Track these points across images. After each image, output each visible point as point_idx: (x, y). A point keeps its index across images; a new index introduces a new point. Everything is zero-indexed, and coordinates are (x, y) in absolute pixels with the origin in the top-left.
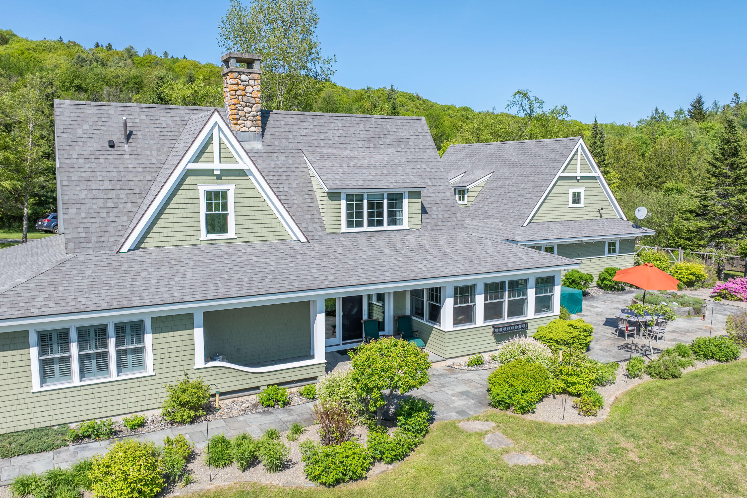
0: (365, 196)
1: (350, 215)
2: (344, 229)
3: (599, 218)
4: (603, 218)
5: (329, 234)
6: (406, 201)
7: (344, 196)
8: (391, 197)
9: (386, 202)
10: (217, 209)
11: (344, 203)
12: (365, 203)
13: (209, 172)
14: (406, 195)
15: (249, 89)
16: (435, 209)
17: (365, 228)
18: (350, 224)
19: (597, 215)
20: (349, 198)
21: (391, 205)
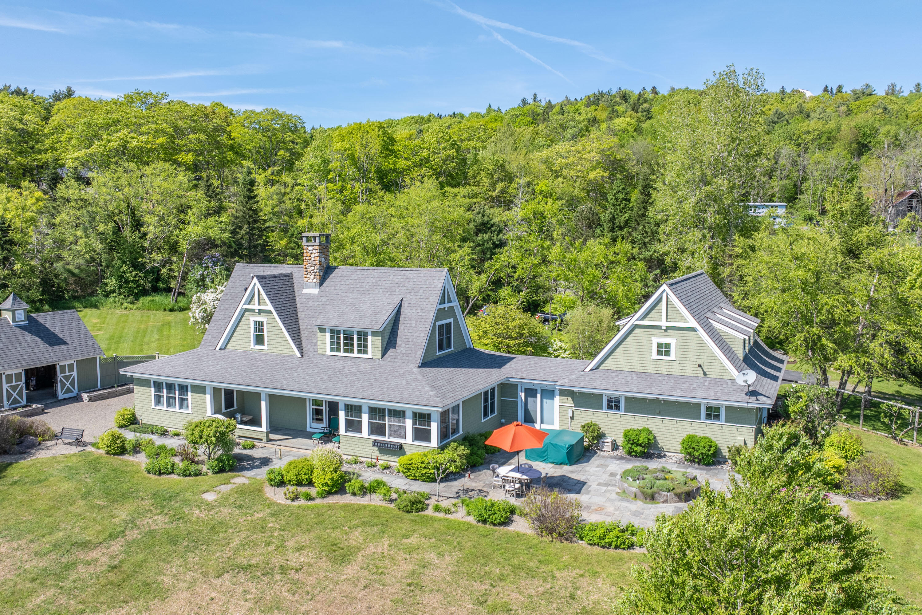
0: (342, 332)
1: (332, 344)
2: (328, 352)
4: (708, 376)
5: (319, 354)
6: (370, 338)
7: (328, 330)
8: (359, 333)
9: (355, 337)
10: (259, 332)
11: (328, 335)
12: (342, 336)
13: (253, 310)
14: (370, 333)
15: (313, 255)
17: (342, 353)
18: (332, 350)
19: (698, 372)
20: (332, 331)
21: (359, 339)
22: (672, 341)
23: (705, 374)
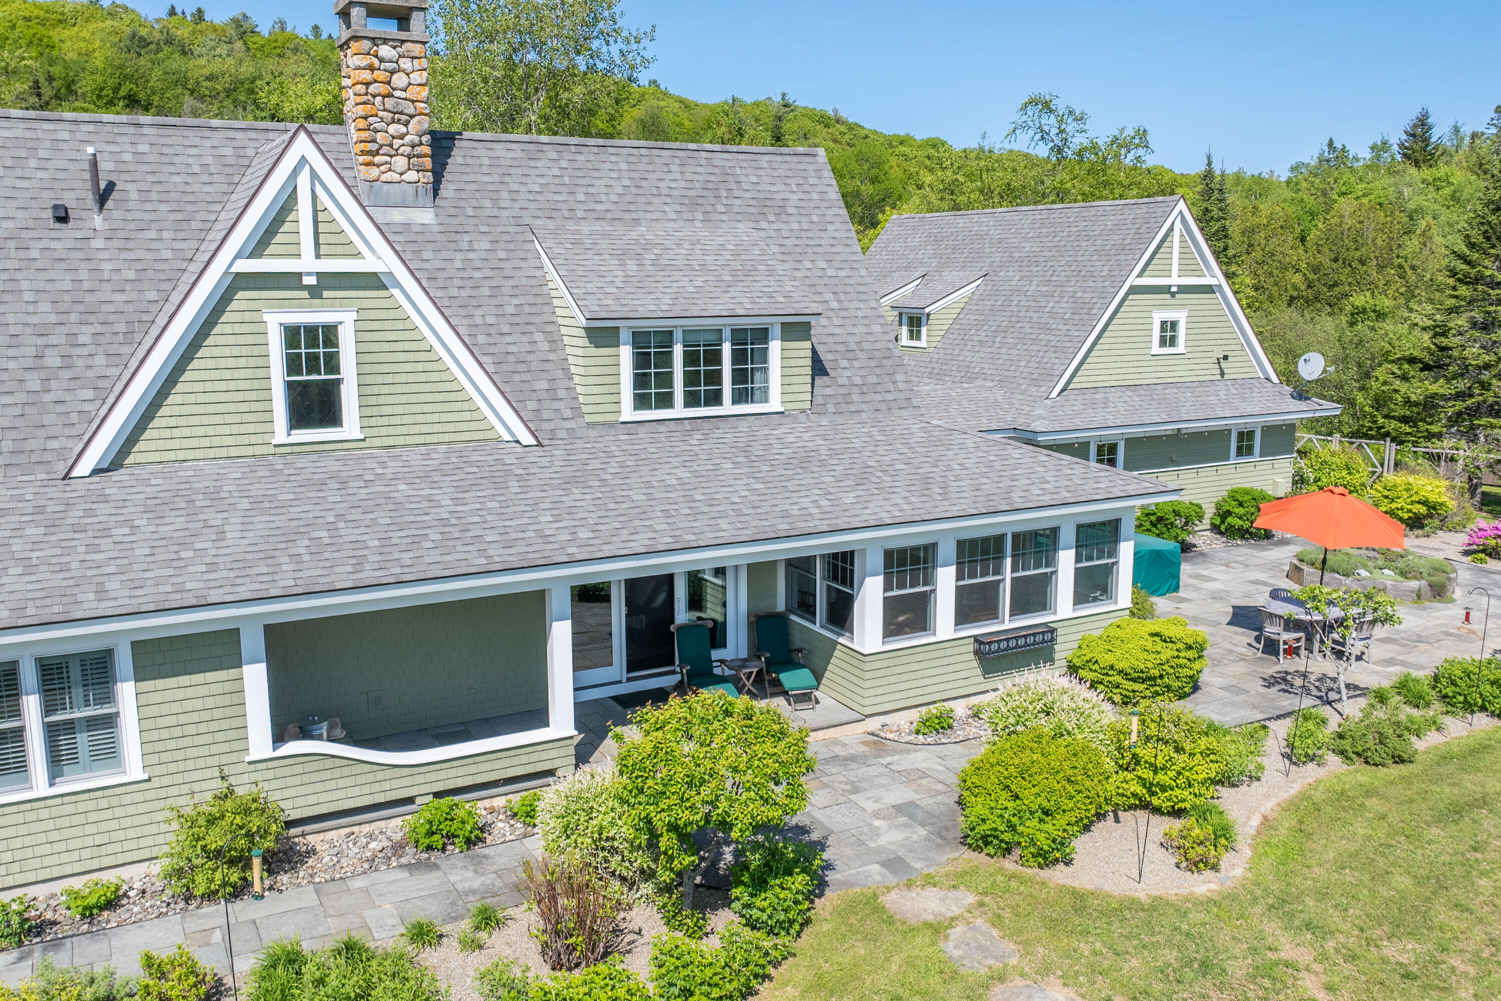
0: (678, 335)
1: (640, 381)
2: (628, 412)
3: (1219, 377)
4: (1226, 377)
5: (592, 425)
6: (775, 347)
7: (625, 335)
8: (739, 336)
9: (727, 349)
10: (313, 368)
11: (626, 353)
12: (678, 351)
13: (291, 280)
14: (777, 331)
15: (399, 80)
16: (844, 363)
17: (679, 410)
18: (641, 401)
19: (1214, 372)
20: (640, 339)
21: (739, 356)
22: (1181, 316)
23: (1222, 374)
